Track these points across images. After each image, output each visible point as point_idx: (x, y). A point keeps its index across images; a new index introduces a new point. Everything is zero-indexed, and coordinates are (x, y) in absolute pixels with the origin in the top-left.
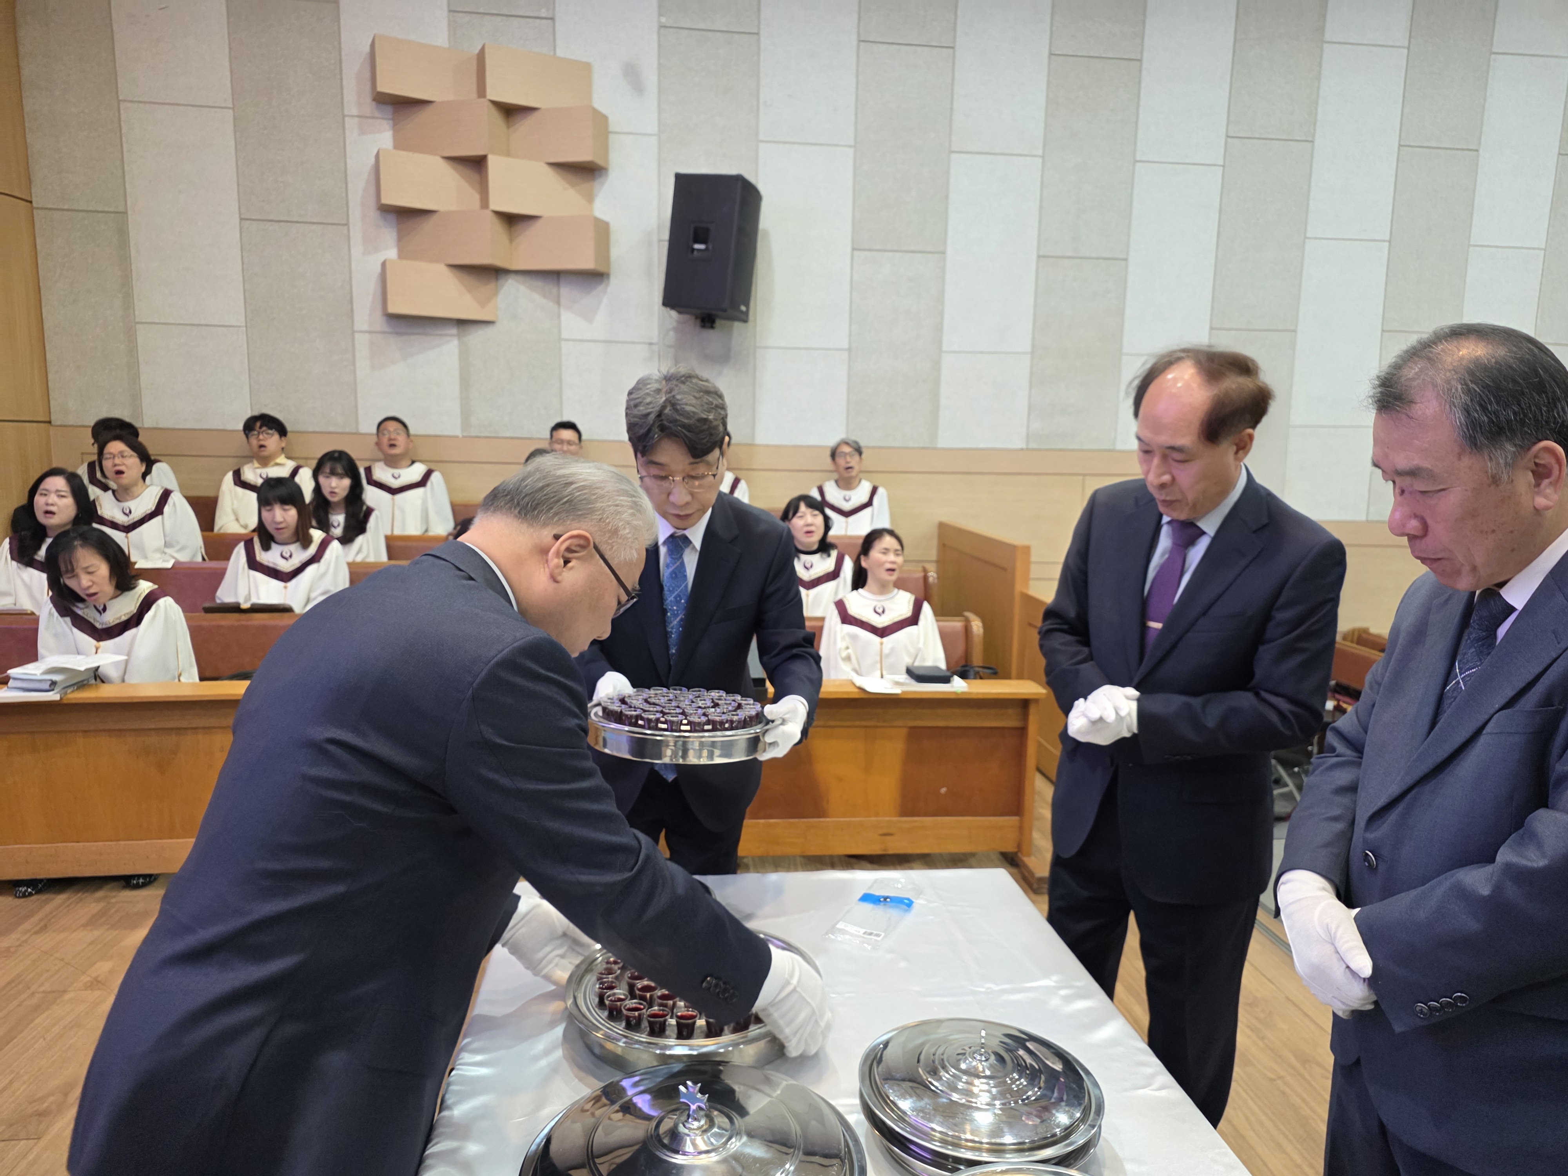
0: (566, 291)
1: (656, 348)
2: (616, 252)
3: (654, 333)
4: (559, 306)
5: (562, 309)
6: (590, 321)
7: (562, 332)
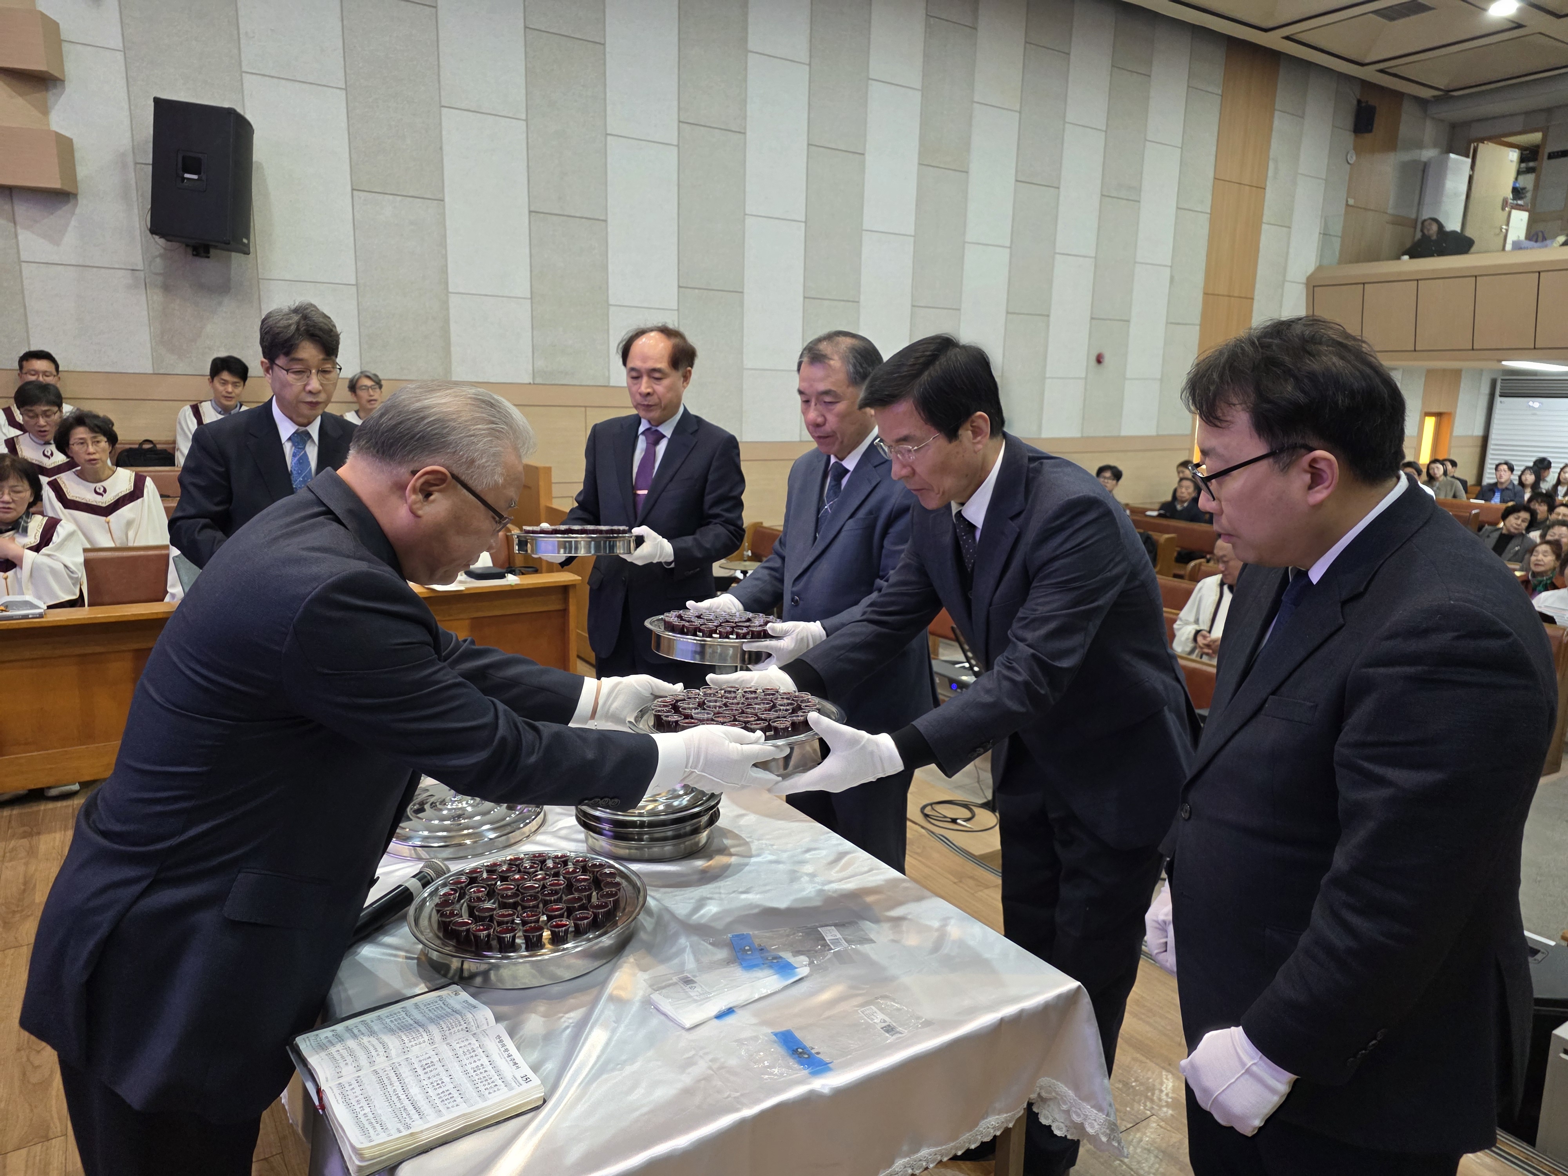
0: (22, 210)
1: (141, 275)
2: (82, 172)
3: (137, 260)
4: (15, 223)
5: (18, 227)
6: (57, 243)
7: (22, 253)
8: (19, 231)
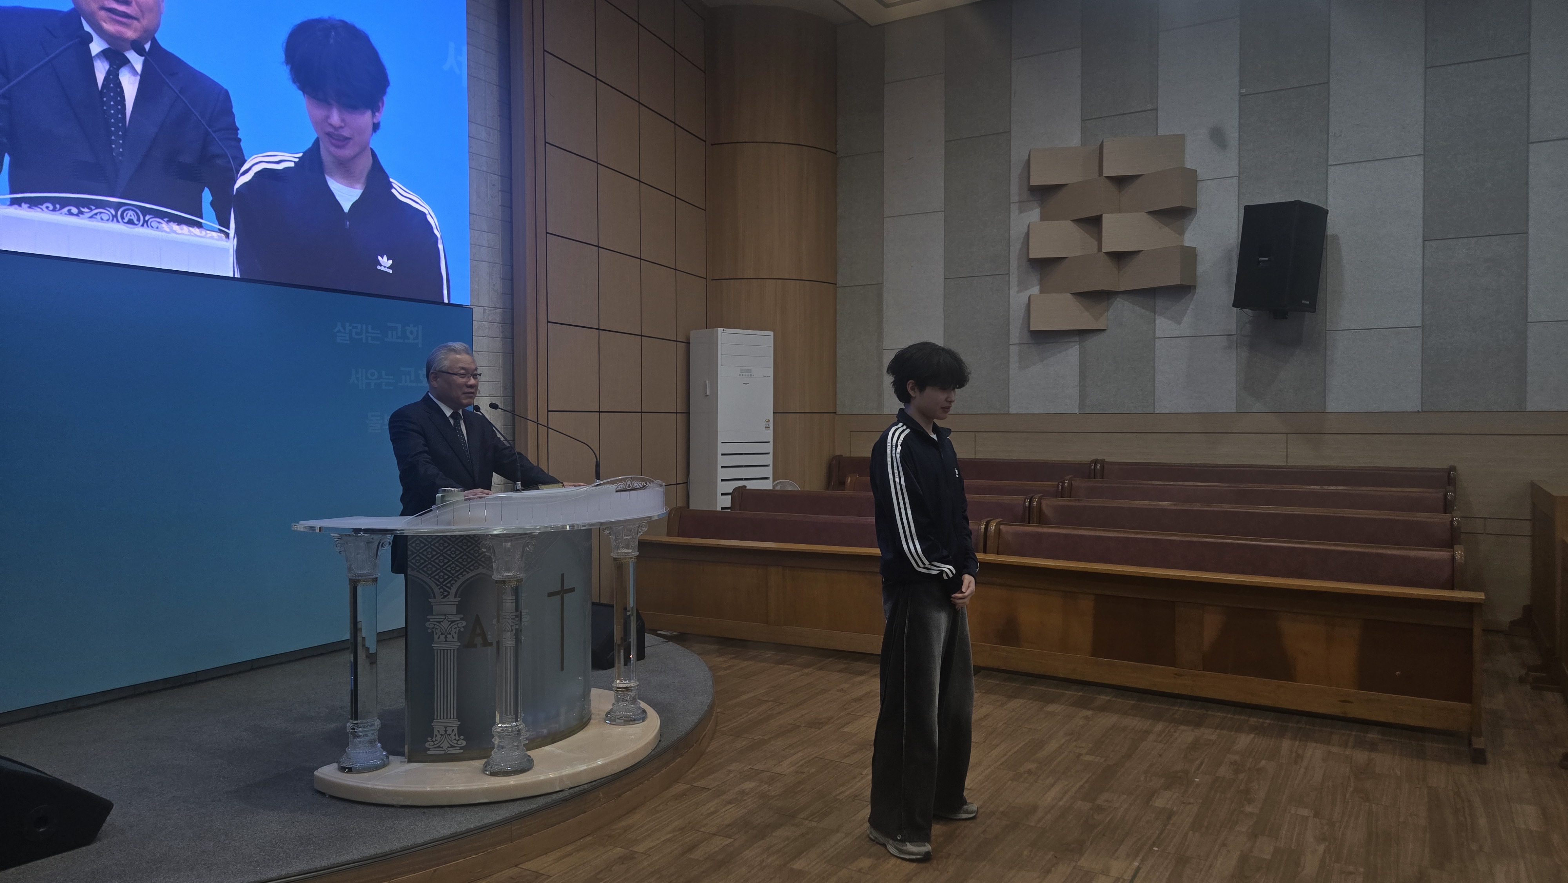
0: (1160, 303)
1: (1234, 338)
2: (1201, 269)
3: (1233, 327)
4: (1155, 313)
5: (1156, 315)
6: (1179, 323)
7: (1157, 332)
8: (1157, 317)
